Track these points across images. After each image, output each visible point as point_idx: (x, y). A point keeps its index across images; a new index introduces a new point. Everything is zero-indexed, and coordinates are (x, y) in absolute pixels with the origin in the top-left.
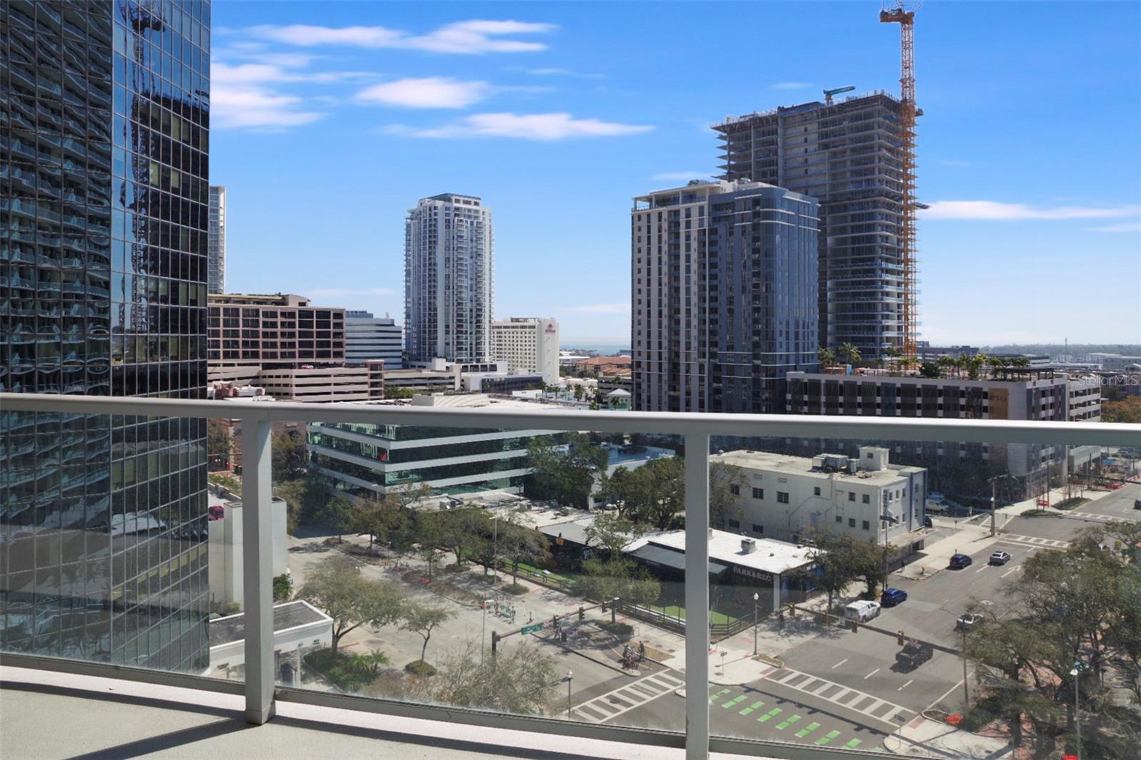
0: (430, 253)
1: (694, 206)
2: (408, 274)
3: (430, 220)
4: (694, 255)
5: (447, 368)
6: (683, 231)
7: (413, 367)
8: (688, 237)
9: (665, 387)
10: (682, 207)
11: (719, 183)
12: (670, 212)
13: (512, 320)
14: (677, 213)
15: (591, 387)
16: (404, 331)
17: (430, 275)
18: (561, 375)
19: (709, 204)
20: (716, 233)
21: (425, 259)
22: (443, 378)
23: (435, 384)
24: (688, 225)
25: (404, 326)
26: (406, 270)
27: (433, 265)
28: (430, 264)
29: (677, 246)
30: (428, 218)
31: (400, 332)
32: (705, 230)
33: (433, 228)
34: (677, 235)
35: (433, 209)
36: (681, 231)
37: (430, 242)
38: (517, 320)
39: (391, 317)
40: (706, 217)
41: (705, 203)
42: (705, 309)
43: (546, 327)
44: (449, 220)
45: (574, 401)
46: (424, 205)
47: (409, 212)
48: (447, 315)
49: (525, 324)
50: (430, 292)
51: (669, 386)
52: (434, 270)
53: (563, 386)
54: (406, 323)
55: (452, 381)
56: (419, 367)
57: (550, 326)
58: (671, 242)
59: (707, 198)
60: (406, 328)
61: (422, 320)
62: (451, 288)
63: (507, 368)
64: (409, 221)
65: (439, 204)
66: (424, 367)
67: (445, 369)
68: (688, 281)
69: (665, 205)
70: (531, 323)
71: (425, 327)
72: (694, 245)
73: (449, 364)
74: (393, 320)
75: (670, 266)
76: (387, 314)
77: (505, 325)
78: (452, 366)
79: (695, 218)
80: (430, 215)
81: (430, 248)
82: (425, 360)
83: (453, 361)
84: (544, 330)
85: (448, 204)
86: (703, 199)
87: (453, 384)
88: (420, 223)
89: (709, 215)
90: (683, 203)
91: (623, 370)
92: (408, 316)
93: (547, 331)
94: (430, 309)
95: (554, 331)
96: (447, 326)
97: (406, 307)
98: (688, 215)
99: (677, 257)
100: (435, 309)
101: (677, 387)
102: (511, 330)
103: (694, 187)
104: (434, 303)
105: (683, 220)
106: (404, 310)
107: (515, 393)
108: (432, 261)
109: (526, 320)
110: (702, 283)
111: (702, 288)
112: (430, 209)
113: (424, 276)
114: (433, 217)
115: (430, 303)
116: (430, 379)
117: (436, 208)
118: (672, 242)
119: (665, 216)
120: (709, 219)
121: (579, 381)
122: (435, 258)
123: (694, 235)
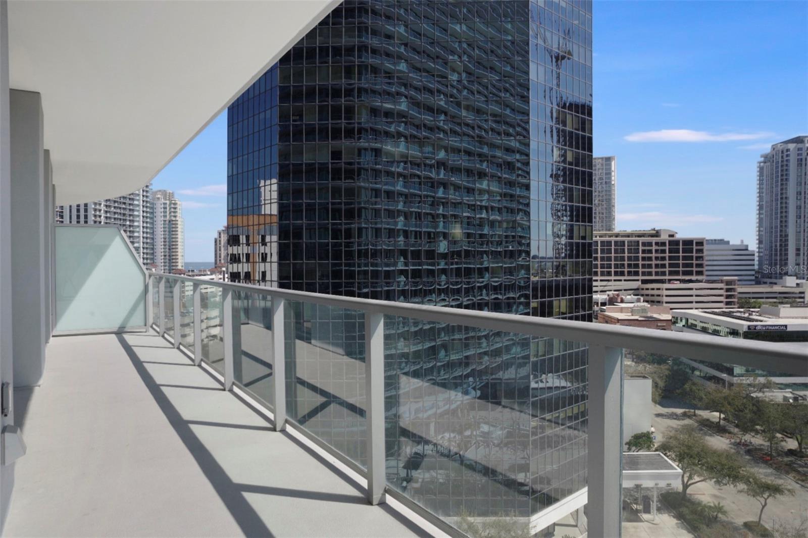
0: (782, 189)
2: (761, 207)
3: (782, 161)
5: (798, 284)
7: (765, 283)
16: (757, 254)
17: (782, 208)
21: (777, 195)
22: (793, 293)
23: (785, 298)
25: (757, 250)
26: (759, 205)
27: (784, 199)
28: (782, 198)
30: (780, 160)
31: (754, 255)
33: (785, 168)
35: (785, 151)
37: (782, 180)
39: (745, 243)
44: (801, 159)
46: (775, 150)
47: (762, 156)
48: (798, 240)
50: (781, 222)
52: (786, 203)
54: (759, 248)
55: (802, 295)
56: (771, 283)
60: (759, 252)
61: (773, 245)
62: (802, 217)
64: (762, 164)
65: (791, 146)
66: (776, 284)
67: (795, 285)
71: (776, 250)
73: (799, 281)
74: (747, 246)
76: (742, 241)
78: (802, 283)
80: (782, 157)
81: (782, 184)
82: (776, 278)
83: (804, 278)
85: (800, 145)
87: (803, 298)
88: (772, 165)
92: (760, 242)
94: (781, 236)
96: (798, 250)
97: (759, 235)
100: (787, 236)
104: (786, 230)
106: (758, 237)
108: (784, 196)
112: (782, 152)
113: (776, 209)
114: (785, 159)
115: (781, 231)
116: (780, 293)
117: (788, 150)
122: (786, 193)
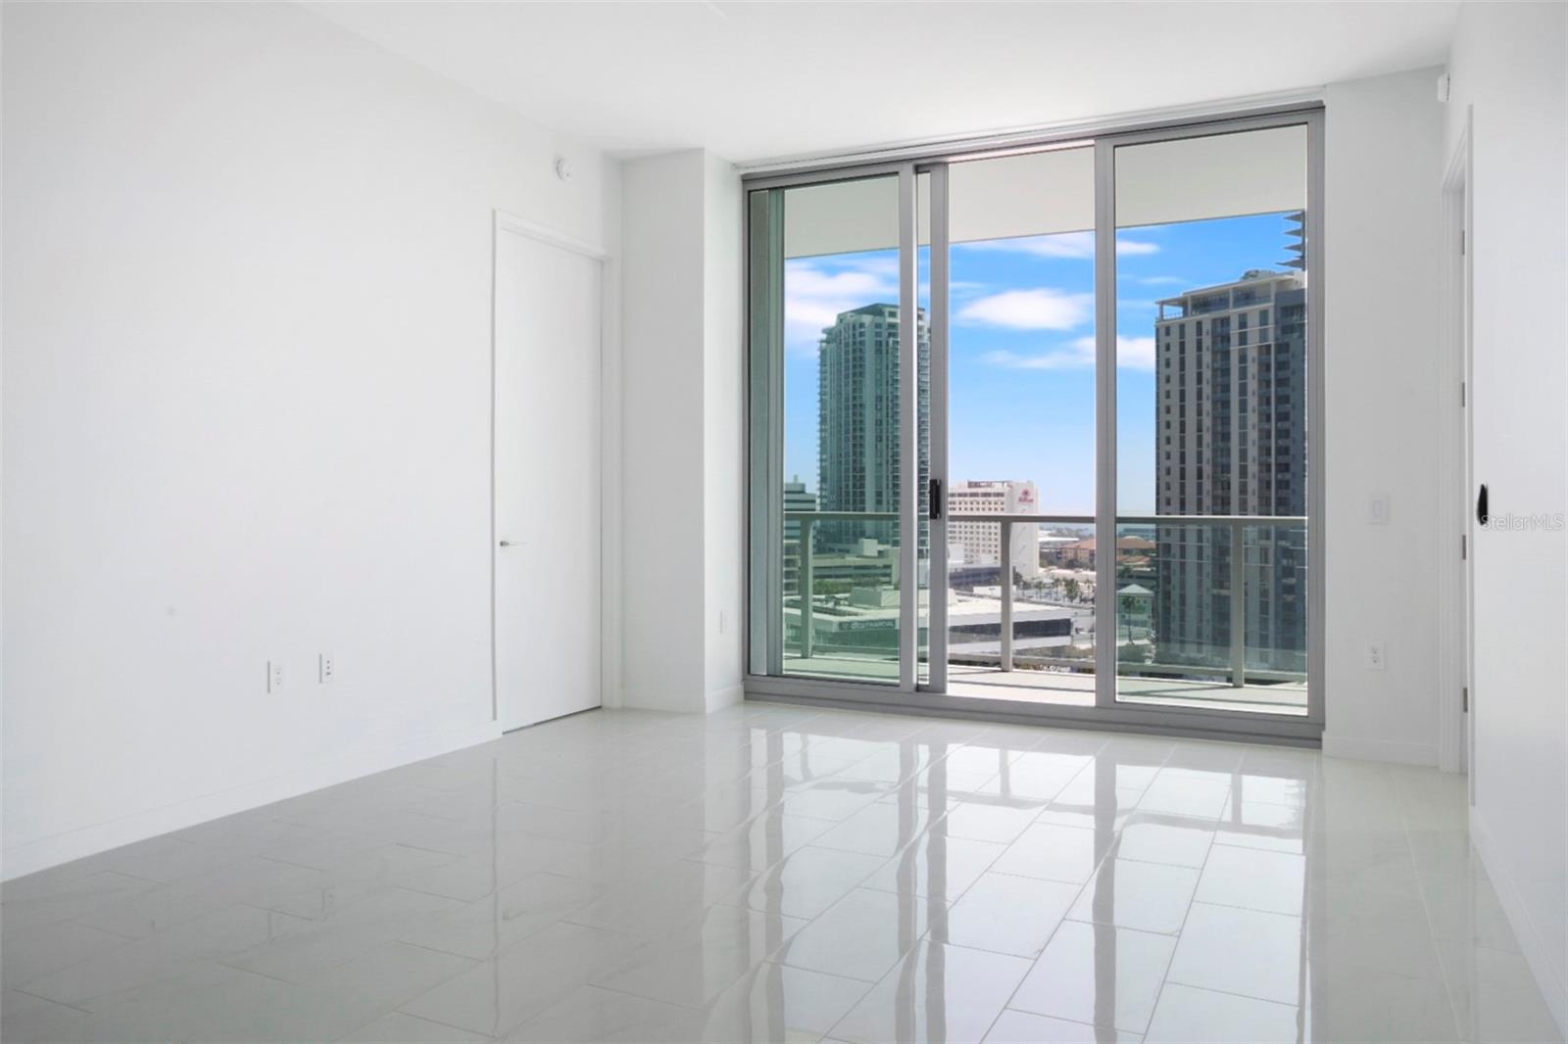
0: (854, 390)
1: (1253, 310)
2: (823, 420)
3: (854, 343)
4: (1252, 385)
5: (880, 552)
6: (1234, 348)
7: (832, 550)
8: (1243, 359)
9: (1207, 582)
10: (1233, 312)
11: (1291, 273)
12: (1214, 321)
13: (971, 485)
14: (1225, 321)
15: (1088, 581)
16: (818, 501)
17: (854, 422)
18: (1042, 565)
19: (1276, 306)
20: (1287, 351)
21: (847, 400)
22: (875, 567)
23: (864, 575)
24: (1243, 339)
25: (818, 493)
26: (821, 415)
27: (858, 407)
28: (854, 406)
29: (1226, 372)
30: (851, 340)
31: (814, 501)
32: (1269, 346)
33: (858, 354)
34: (1226, 354)
35: (857, 326)
36: (1231, 348)
37: (854, 374)
38: (977, 485)
39: (801, 480)
40: (1271, 326)
41: (1270, 305)
42: (1269, 466)
43: (1019, 494)
44: (881, 342)
45: (1067, 602)
46: (844, 322)
47: (824, 331)
48: (878, 479)
49: (989, 490)
50: (854, 445)
51: (1214, 581)
52: (861, 415)
53: (1048, 581)
54: (821, 489)
55: (888, 571)
56: (840, 550)
57: (1026, 493)
58: (1216, 366)
59: (1273, 298)
60: (821, 497)
61: (843, 484)
62: (884, 438)
63: (962, 553)
64: (824, 344)
65: (867, 319)
66: (848, 551)
67: (876, 554)
68: (1243, 425)
69: (1207, 311)
70: (997, 488)
71: (847, 493)
72: (1253, 369)
73: (882, 547)
74: (803, 485)
75: (1214, 402)
76: (796, 477)
77: (960, 491)
78: (887, 550)
79: (1253, 329)
80: (854, 335)
81: (854, 382)
82: (848, 542)
83: (887, 543)
84: (1017, 499)
85: (878, 319)
86: (1266, 299)
87: (889, 575)
88: (839, 348)
89: (1276, 323)
90: (1235, 306)
91: (1133, 558)
92: (823, 480)
93: (1020, 500)
94: (854, 469)
95: (1031, 501)
96: (879, 494)
97: (822, 467)
98: (1243, 324)
99: (1226, 388)
100: (862, 470)
101: (1226, 584)
102: (968, 499)
103: (1251, 282)
104: (861, 461)
105: (1234, 331)
106: (819, 471)
107: (977, 590)
108: (858, 402)
109: (989, 485)
110: (1266, 426)
111: (1265, 435)
112: (854, 327)
113: (847, 423)
114: (858, 339)
115: (854, 461)
116: (857, 568)
117: (862, 325)
118: (1218, 365)
119: (1207, 327)
120: (1276, 329)
121: (1068, 573)
122: (861, 397)
123: (1252, 353)
